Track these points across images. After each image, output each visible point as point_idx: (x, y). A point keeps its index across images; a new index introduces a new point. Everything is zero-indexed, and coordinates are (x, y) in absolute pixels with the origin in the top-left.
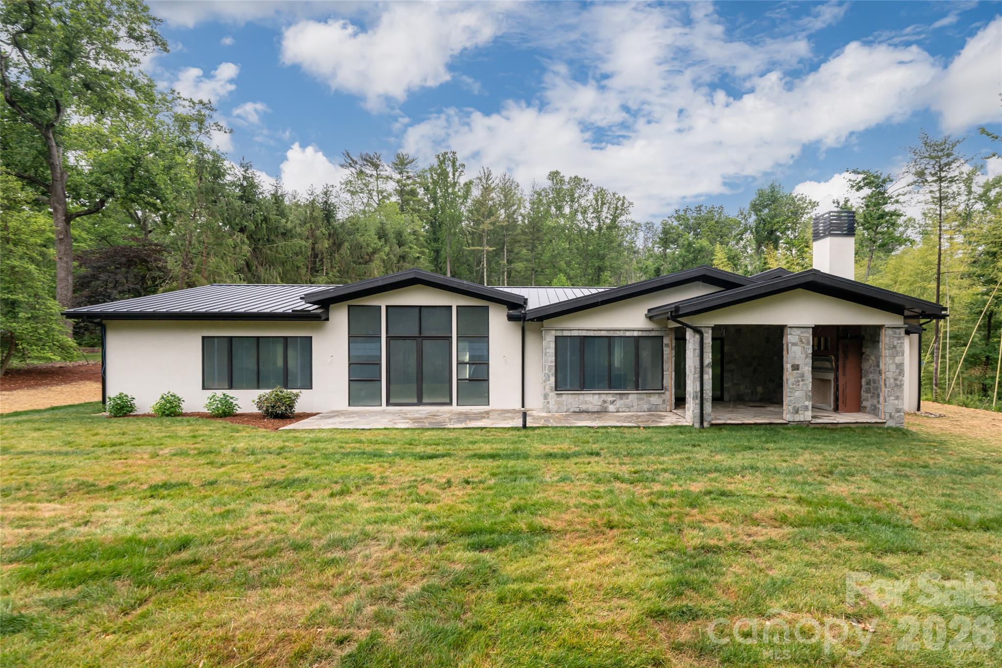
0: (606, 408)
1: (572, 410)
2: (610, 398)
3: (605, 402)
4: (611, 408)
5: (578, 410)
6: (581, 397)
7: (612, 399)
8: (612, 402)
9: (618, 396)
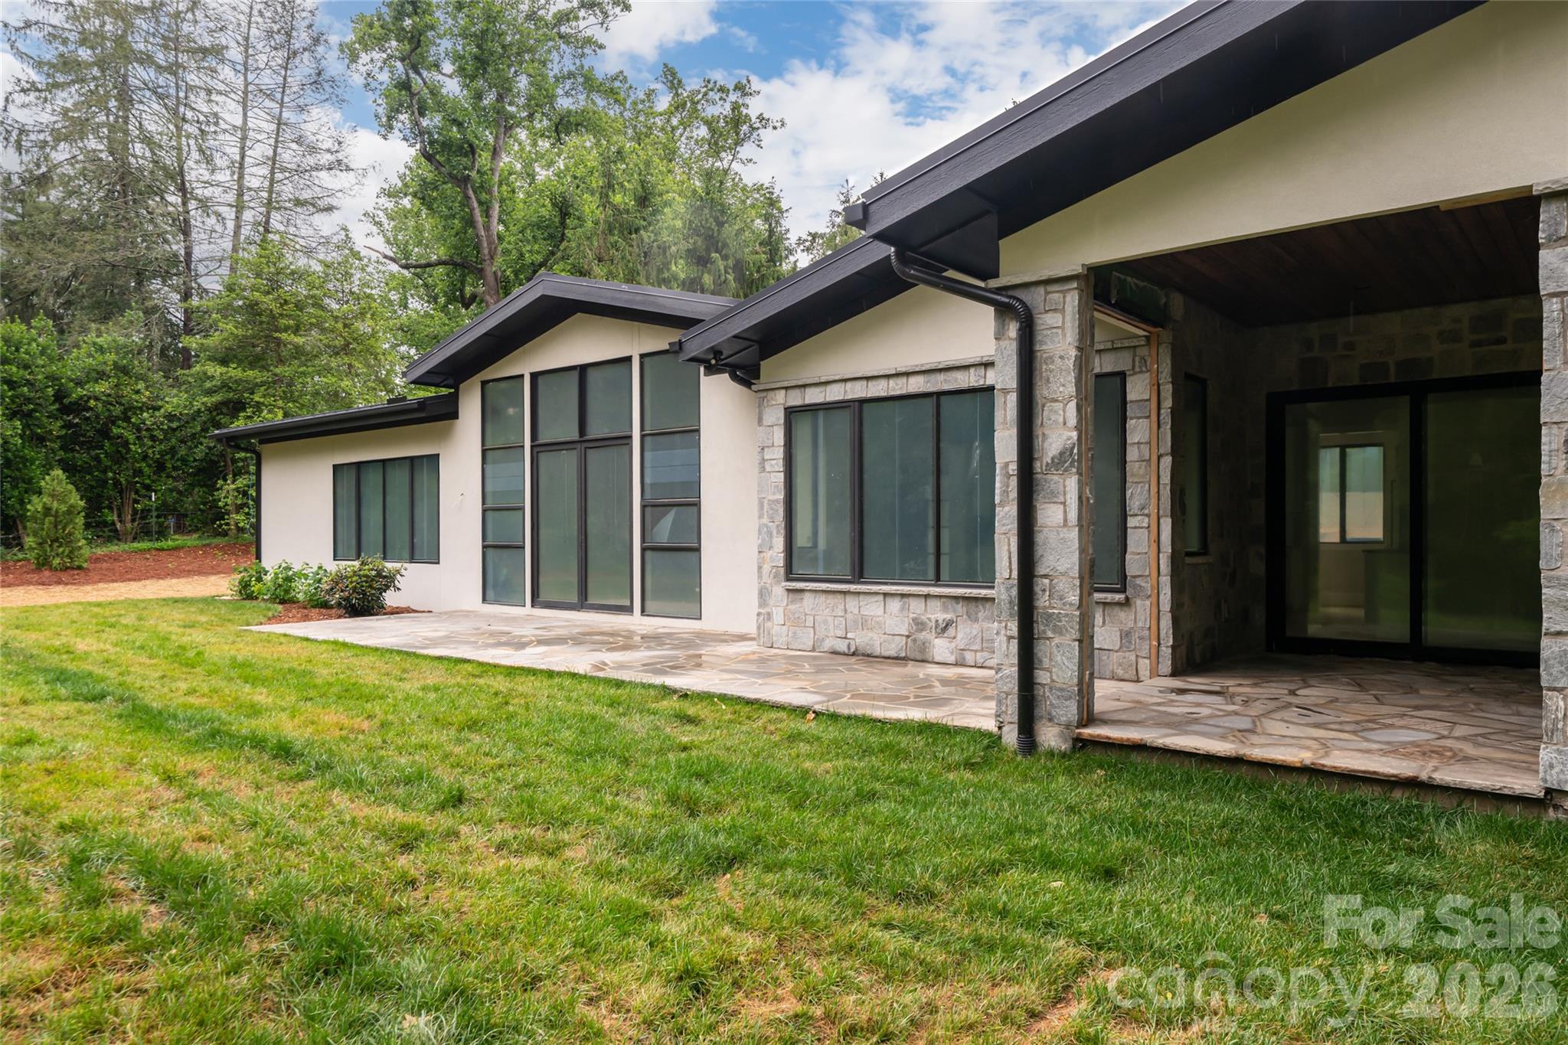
0: (924, 647)
1: (828, 644)
2: (937, 613)
3: (920, 625)
4: (941, 648)
5: (842, 646)
6: (852, 603)
7: (942, 616)
8: (944, 628)
9: (960, 608)
